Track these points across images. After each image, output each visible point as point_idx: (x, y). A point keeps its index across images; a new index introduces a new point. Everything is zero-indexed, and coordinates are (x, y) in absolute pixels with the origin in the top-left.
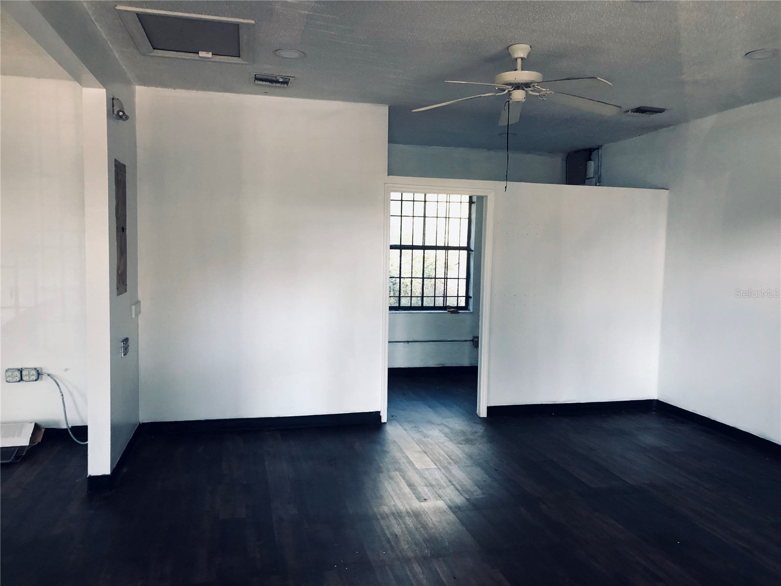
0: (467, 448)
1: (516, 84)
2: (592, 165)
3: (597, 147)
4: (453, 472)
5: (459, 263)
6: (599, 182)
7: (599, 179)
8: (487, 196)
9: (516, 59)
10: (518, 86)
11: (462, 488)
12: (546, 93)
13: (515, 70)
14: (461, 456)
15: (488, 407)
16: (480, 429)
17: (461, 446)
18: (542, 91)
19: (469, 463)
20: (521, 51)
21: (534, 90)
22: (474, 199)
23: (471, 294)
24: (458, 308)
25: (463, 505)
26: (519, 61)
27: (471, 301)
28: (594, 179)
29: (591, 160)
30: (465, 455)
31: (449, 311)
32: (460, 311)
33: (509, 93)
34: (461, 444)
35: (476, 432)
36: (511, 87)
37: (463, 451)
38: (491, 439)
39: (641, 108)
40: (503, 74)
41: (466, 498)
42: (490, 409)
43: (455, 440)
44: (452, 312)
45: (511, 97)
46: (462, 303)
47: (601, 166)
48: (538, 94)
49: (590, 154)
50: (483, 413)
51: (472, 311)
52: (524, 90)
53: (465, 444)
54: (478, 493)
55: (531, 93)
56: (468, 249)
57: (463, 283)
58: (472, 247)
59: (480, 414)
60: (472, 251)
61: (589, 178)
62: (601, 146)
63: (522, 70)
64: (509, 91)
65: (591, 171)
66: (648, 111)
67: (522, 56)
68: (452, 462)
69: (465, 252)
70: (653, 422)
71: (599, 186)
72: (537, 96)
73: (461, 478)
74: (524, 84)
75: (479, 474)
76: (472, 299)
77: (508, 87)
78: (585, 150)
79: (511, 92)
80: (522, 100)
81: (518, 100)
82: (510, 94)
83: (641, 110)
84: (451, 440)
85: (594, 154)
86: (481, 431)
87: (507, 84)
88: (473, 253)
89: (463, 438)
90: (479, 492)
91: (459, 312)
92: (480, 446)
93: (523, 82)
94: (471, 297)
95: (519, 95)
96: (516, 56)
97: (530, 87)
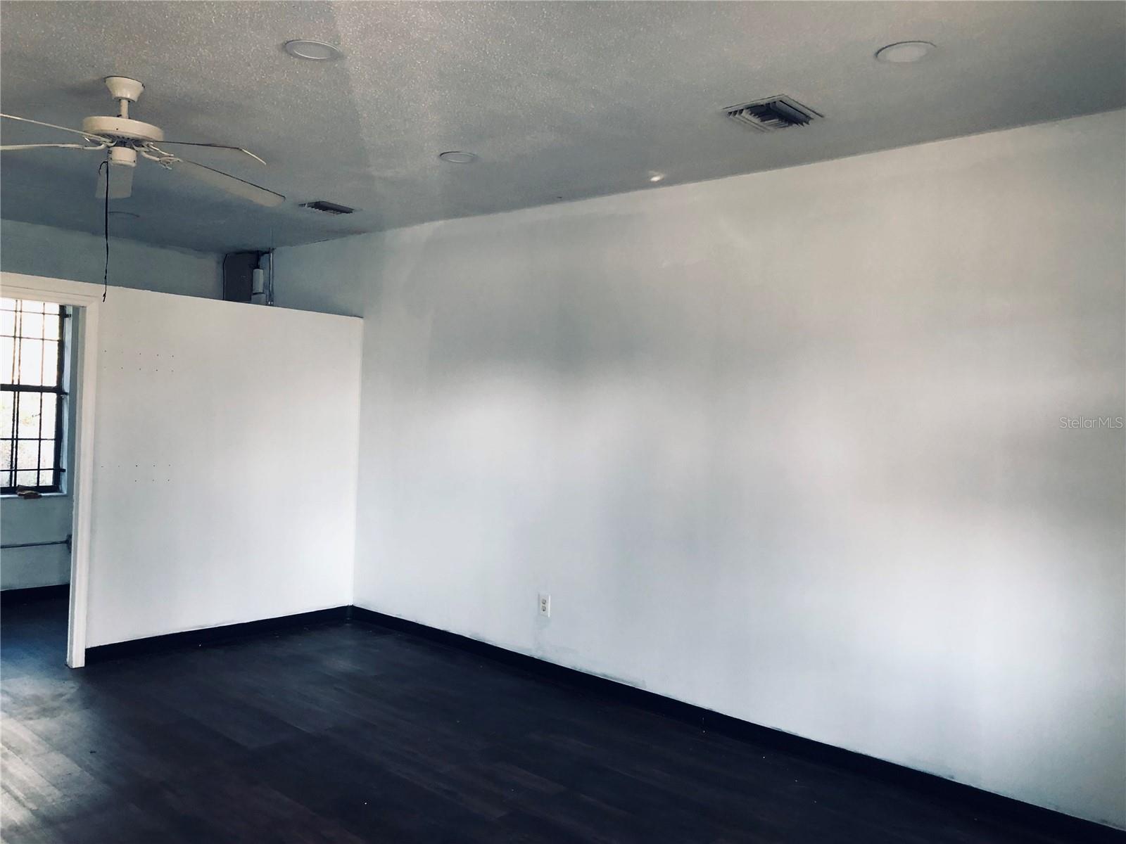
0: (43, 724)
1: (118, 137)
2: (260, 276)
3: (267, 250)
4: (11, 769)
5: (41, 414)
6: (270, 300)
7: (270, 295)
8: (86, 307)
9: (120, 100)
10: (123, 142)
11: (25, 794)
12: (170, 160)
13: (118, 116)
14: (29, 740)
15: (87, 651)
16: (70, 688)
17: (31, 722)
18: (163, 156)
19: (41, 749)
20: (127, 89)
21: (150, 151)
22: (69, 311)
23: (64, 465)
24: (39, 489)
25: (26, 823)
26: (125, 104)
27: (64, 477)
28: (264, 295)
29: (259, 268)
30: (36, 738)
31: (20, 495)
32: (43, 494)
33: (108, 151)
34: (31, 719)
35: (61, 695)
36: (110, 141)
37: (34, 731)
38: (88, 702)
39: (321, 204)
40: (96, 117)
41: (31, 810)
42: (91, 653)
43: (20, 714)
44: (27, 497)
45: (110, 155)
46: (47, 479)
47: (273, 277)
48: (158, 159)
49: (258, 259)
50: (77, 658)
51: (65, 492)
52: (133, 149)
53: (39, 718)
54: (53, 796)
55: (144, 154)
56: (58, 390)
57: (49, 448)
58: (66, 388)
59: (72, 662)
60: (66, 394)
61: (256, 294)
62: (273, 249)
63: (129, 118)
64: (109, 147)
65: (259, 285)
66: (331, 209)
67: (129, 96)
68: (11, 753)
69: (54, 396)
70: (346, 639)
71: (271, 305)
72: (156, 161)
73: (25, 778)
74: (132, 140)
75: (60, 763)
76: (66, 473)
77: (103, 139)
78: (251, 252)
79: (111, 149)
80: (131, 164)
81: (123, 162)
82: (110, 152)
83: (319, 206)
84: (11, 715)
85: (263, 259)
86: (73, 691)
87: (104, 135)
88: (68, 397)
89: (35, 708)
90: (57, 793)
91: (41, 496)
92: (67, 718)
93: (131, 136)
94: (64, 471)
95: (124, 156)
96: (119, 94)
97: (143, 147)
